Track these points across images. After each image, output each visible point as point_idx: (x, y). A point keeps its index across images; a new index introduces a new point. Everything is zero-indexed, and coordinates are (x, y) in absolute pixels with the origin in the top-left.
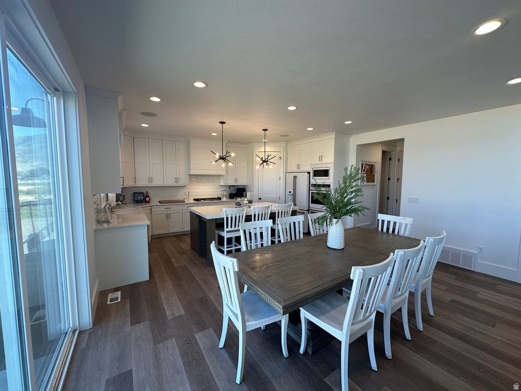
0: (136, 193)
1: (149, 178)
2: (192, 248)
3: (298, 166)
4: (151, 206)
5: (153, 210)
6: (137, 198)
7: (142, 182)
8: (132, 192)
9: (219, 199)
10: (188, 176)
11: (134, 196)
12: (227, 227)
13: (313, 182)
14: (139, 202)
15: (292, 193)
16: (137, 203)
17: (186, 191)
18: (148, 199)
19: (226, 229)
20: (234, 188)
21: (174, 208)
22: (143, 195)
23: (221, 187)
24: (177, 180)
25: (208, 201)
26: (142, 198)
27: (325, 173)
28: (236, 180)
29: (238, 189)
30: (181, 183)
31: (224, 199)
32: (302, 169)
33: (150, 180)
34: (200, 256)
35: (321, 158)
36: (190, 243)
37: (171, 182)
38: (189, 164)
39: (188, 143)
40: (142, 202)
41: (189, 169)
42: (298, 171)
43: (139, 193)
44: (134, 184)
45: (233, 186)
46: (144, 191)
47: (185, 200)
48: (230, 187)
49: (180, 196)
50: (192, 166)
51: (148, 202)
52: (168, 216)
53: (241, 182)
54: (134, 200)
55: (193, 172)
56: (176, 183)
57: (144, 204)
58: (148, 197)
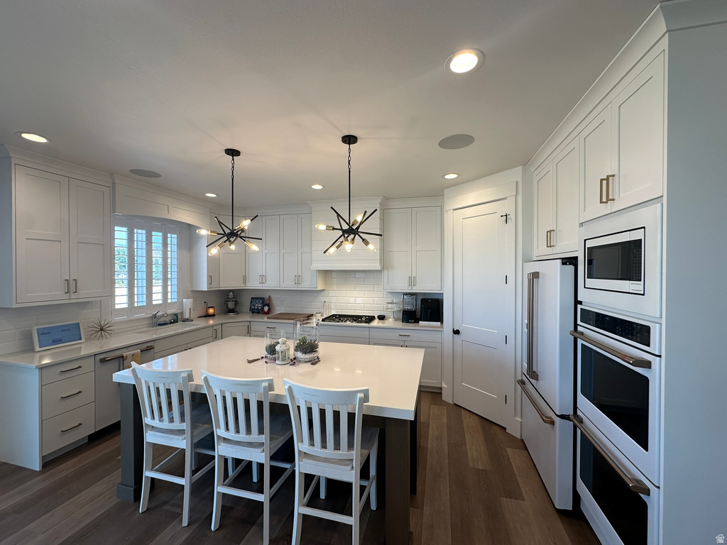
0: (254, 298)
1: (261, 276)
3: (549, 237)
4: (250, 321)
6: (254, 305)
13: (587, 300)
16: (253, 313)
17: (322, 298)
20: (410, 298)
25: (348, 323)
28: (412, 281)
29: (423, 301)
30: (306, 285)
31: (391, 321)
33: (262, 279)
35: (605, 188)
39: (311, 214)
40: (258, 313)
42: (545, 253)
43: (258, 298)
44: (244, 285)
45: (410, 294)
53: (426, 286)
54: (251, 308)
56: (296, 286)
57: (261, 315)
58: (268, 305)
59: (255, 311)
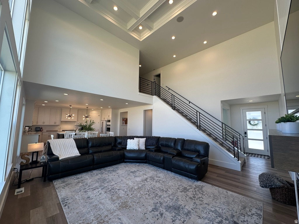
3: (104, 118)
4: (43, 132)
5: (43, 134)
7: (40, 123)
8: (35, 127)
10: (60, 122)
14: (38, 131)
15: (102, 128)
17: (59, 127)
18: (41, 130)
21: (52, 133)
24: (55, 123)
26: (39, 129)
30: (57, 124)
33: (44, 123)
37: (53, 124)
38: (61, 117)
39: (62, 110)
41: (61, 119)
44: (37, 124)
46: (41, 127)
47: (58, 131)
49: (56, 129)
52: (49, 136)
57: (40, 132)
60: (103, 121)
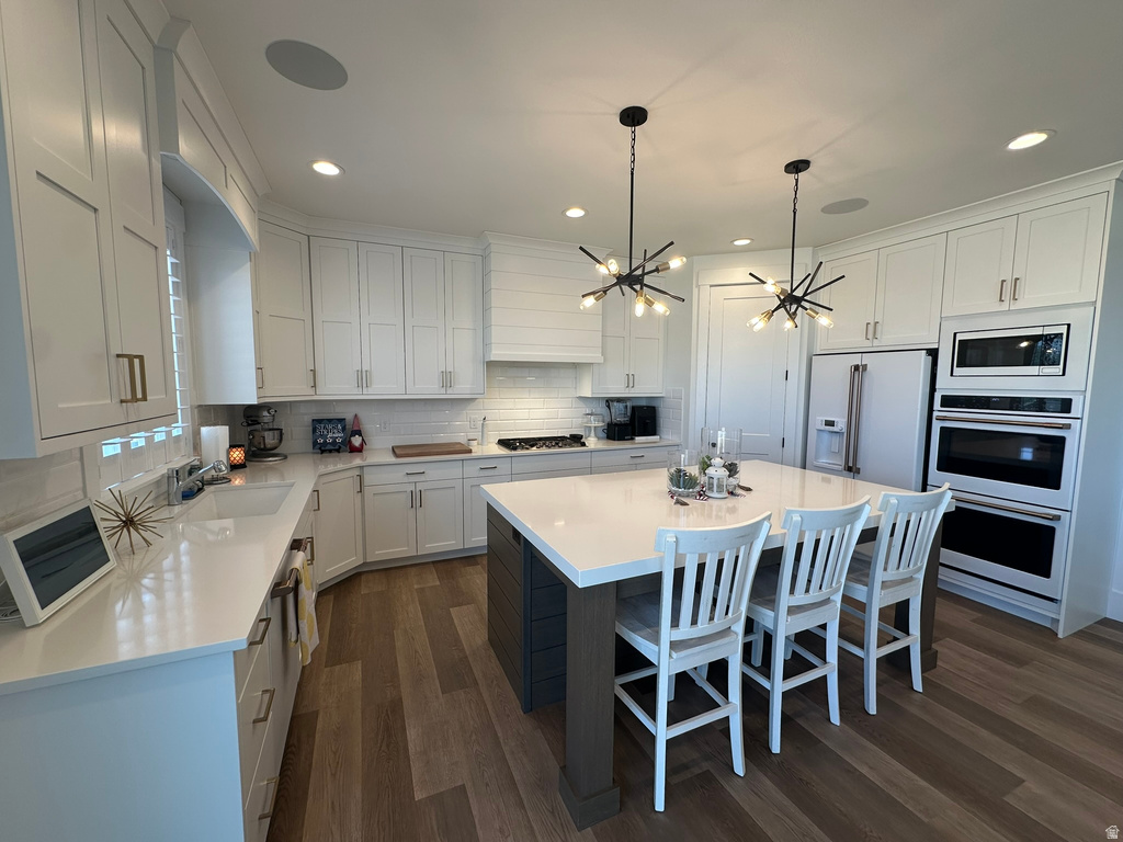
0: (320, 421)
1: (360, 373)
2: (495, 641)
3: (873, 329)
4: (361, 467)
5: (369, 478)
6: (324, 436)
7: (337, 387)
8: (308, 419)
9: (576, 440)
10: (481, 368)
11: (314, 430)
12: (675, 623)
13: (948, 384)
14: (330, 451)
15: (841, 424)
16: (323, 452)
17: (473, 414)
18: (356, 441)
19: (667, 633)
20: (621, 405)
21: (437, 472)
22: (344, 429)
23: (581, 404)
24: (447, 379)
26: (339, 436)
27: (1040, 350)
28: (630, 380)
29: (633, 408)
30: (462, 389)
31: (592, 442)
32: (887, 339)
33: (363, 378)
34: (529, 707)
35: (1009, 289)
36: (485, 611)
37: (429, 388)
38: (486, 327)
39: (485, 258)
40: (338, 451)
41: (486, 344)
42: (866, 345)
43: (330, 421)
44: (312, 392)
45: (619, 400)
46: (349, 416)
47: (474, 446)
48: (609, 402)
49: (457, 429)
50: (496, 334)
51: (359, 450)
52: (416, 500)
54: (315, 443)
55: (497, 354)
56: (443, 391)
57: (345, 455)
58: (359, 433)
59: (324, 449)
60: (856, 360)
